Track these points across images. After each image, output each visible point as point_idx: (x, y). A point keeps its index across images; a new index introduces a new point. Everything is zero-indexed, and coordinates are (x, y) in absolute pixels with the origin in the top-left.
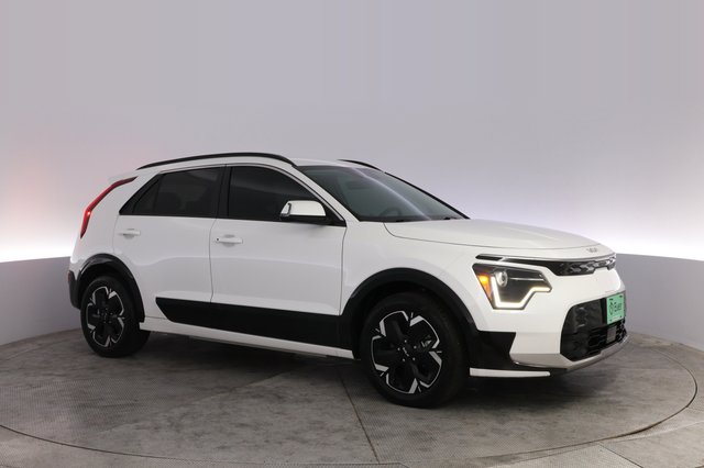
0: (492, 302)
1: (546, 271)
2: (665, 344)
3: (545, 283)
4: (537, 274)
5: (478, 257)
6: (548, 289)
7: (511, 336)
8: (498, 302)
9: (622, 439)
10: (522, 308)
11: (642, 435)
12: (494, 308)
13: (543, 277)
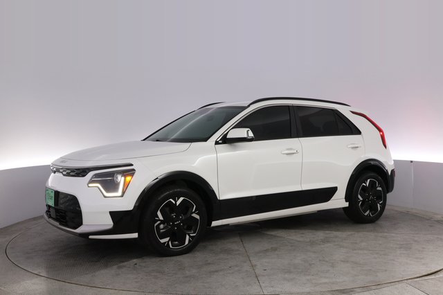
9: (420, 279)
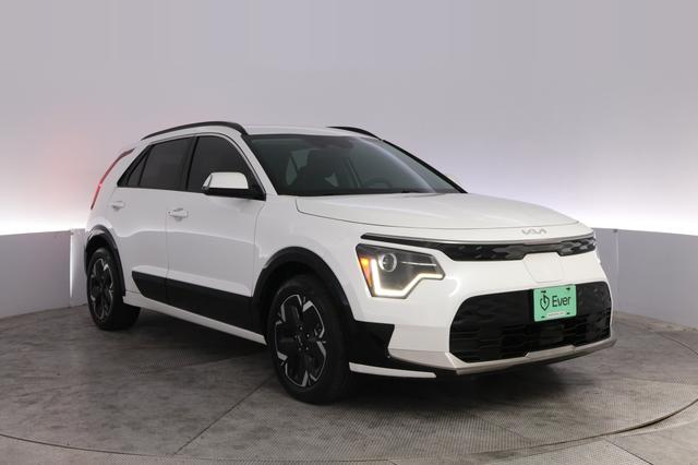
0: (371, 289)
1: (439, 255)
2: (677, 329)
3: (436, 269)
4: (427, 258)
5: (364, 237)
6: (440, 276)
7: (389, 329)
8: (379, 289)
10: (405, 298)
11: (651, 429)
12: (373, 295)
13: (436, 262)
